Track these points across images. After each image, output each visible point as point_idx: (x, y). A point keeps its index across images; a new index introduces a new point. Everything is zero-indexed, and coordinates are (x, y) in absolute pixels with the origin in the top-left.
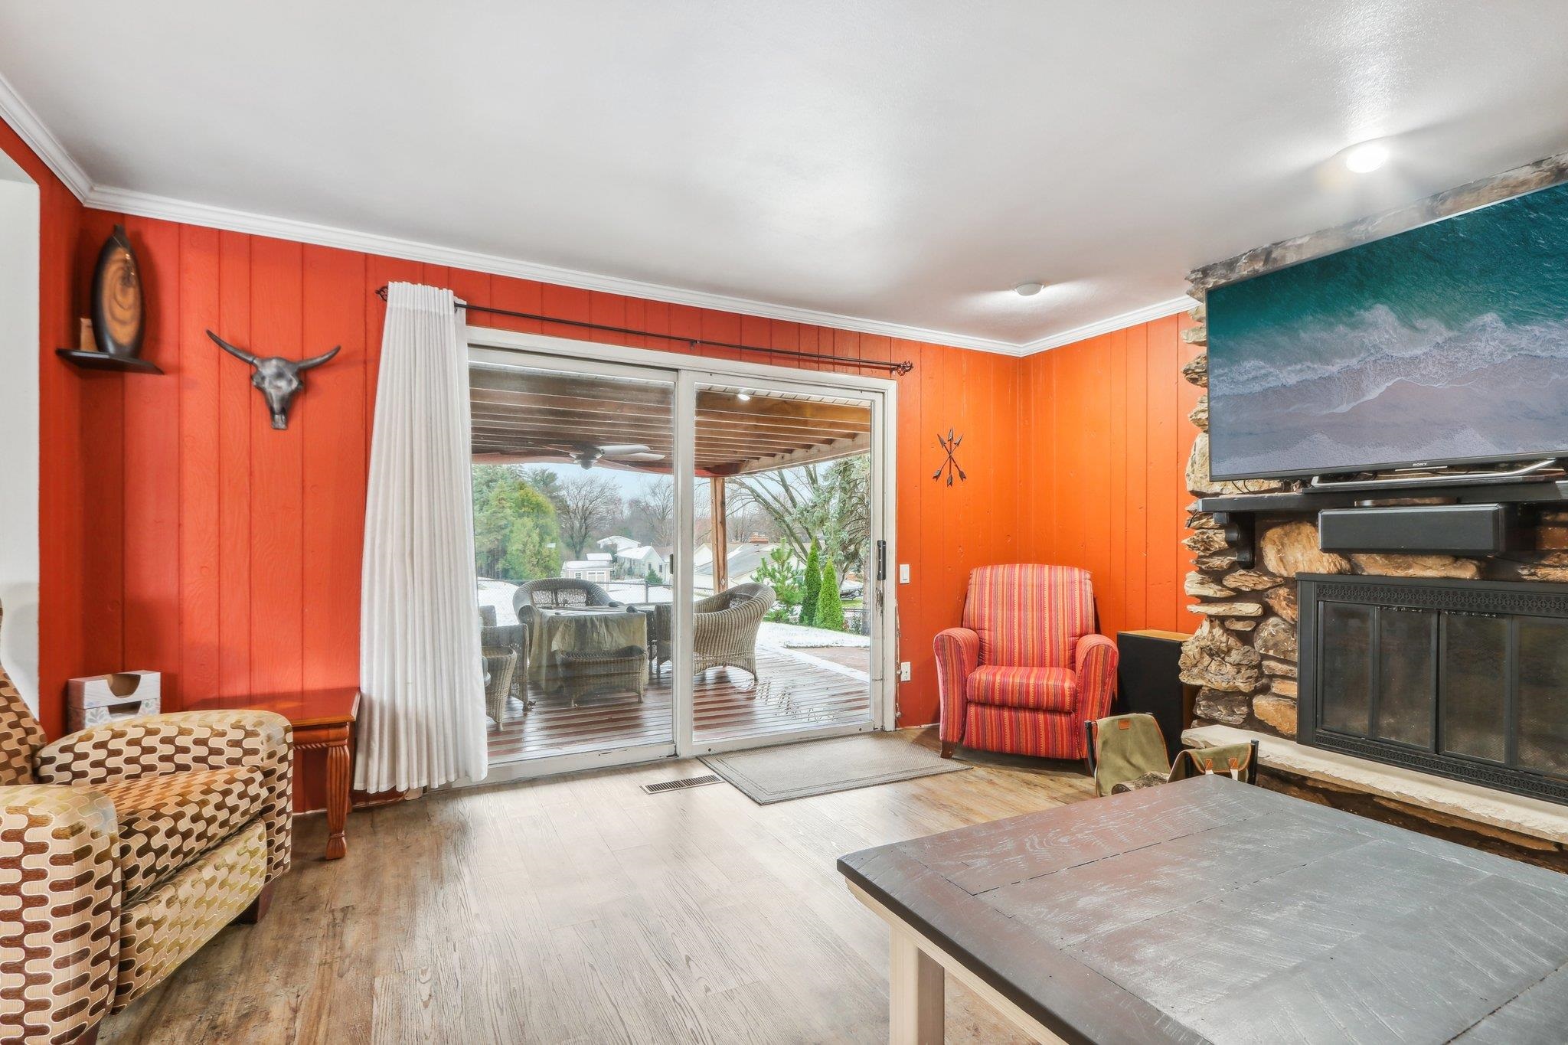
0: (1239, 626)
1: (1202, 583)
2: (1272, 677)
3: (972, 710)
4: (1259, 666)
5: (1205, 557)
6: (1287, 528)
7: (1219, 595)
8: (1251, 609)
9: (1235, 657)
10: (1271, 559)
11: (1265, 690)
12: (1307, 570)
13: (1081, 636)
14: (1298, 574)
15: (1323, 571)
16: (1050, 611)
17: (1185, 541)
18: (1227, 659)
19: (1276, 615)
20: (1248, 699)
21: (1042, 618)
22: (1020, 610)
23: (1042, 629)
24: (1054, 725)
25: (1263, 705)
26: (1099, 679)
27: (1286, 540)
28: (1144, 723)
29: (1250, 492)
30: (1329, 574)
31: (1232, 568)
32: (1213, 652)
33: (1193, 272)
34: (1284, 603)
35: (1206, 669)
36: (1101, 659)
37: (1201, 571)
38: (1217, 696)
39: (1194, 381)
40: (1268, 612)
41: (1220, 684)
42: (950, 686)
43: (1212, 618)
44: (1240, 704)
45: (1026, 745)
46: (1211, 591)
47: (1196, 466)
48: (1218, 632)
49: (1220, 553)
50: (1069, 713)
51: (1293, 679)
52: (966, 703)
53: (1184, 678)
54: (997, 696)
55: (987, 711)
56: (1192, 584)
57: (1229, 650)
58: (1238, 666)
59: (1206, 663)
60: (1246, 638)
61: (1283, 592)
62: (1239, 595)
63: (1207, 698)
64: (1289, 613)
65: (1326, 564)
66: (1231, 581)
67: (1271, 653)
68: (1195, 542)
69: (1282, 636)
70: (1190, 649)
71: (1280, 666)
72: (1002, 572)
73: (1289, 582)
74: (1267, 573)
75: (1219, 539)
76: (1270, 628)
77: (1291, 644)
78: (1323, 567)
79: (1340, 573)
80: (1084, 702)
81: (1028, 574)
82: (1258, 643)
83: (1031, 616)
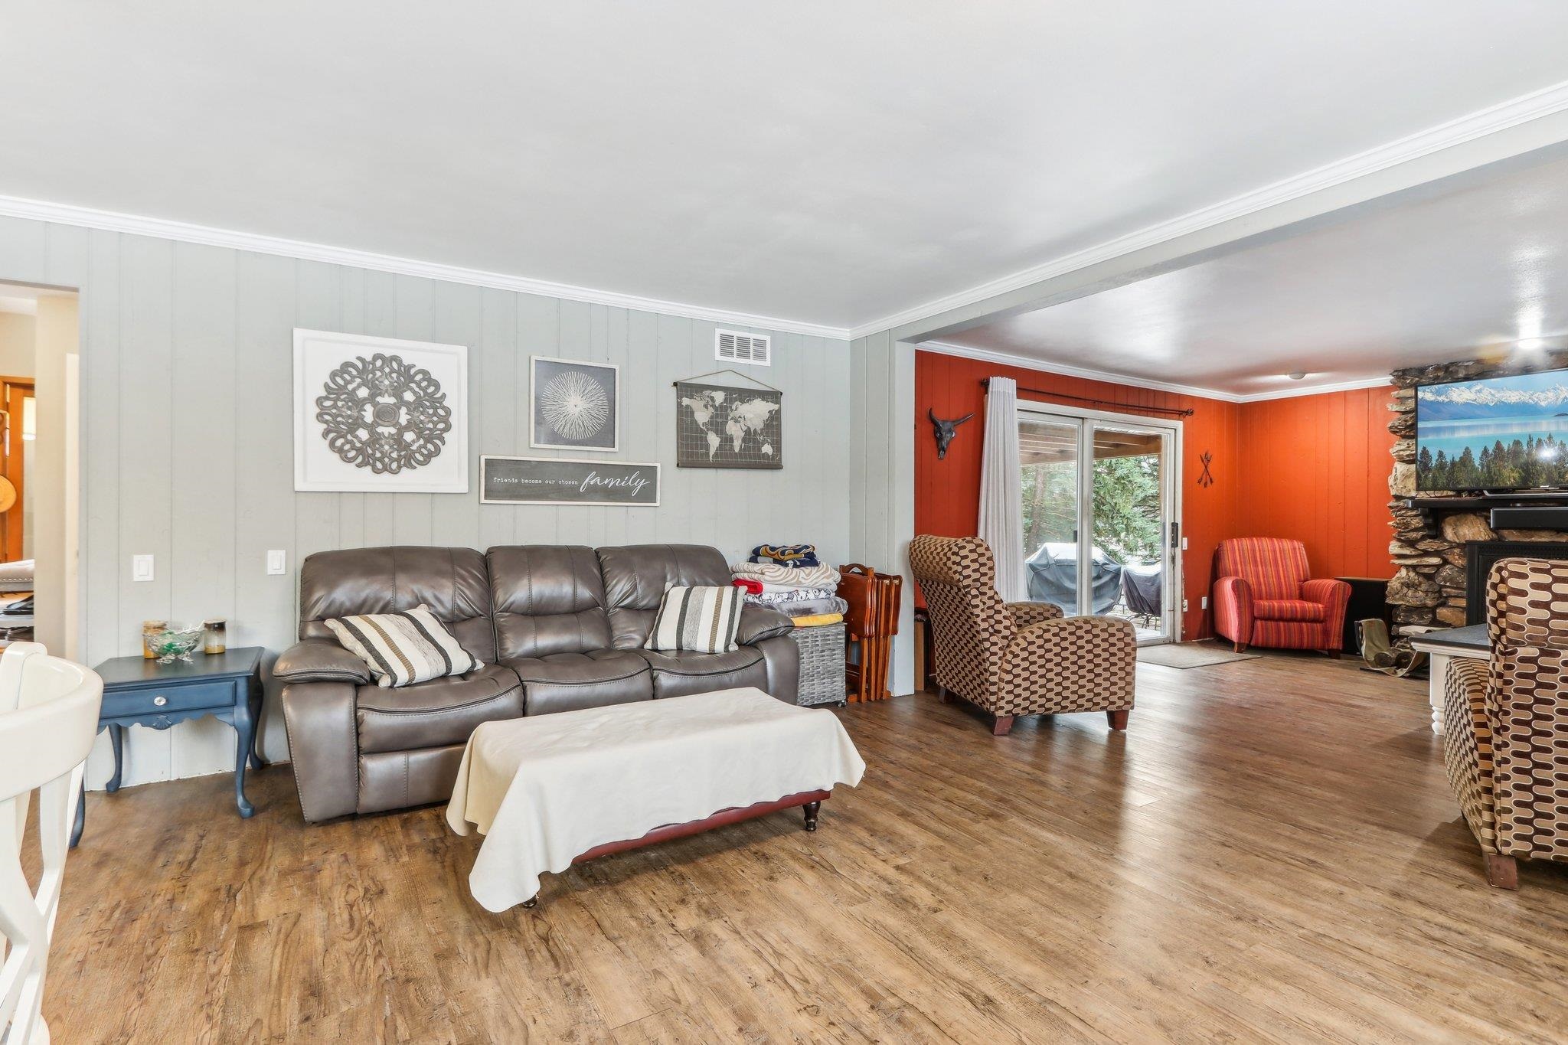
0: (1426, 570)
1: (1401, 547)
2: (1450, 596)
3: (1259, 623)
4: (1440, 592)
5: (1405, 532)
6: (1459, 516)
7: (1413, 553)
8: (1435, 561)
9: (1424, 587)
10: (1449, 533)
11: (1443, 604)
12: (1471, 539)
13: (1304, 581)
14: (1466, 541)
15: (1480, 539)
16: (1283, 566)
17: (1390, 523)
18: (1419, 589)
19: (1450, 563)
20: (1433, 610)
21: (1278, 572)
22: (1262, 566)
23: (1279, 578)
24: (1313, 630)
25: (1443, 613)
26: (1340, 602)
27: (1458, 523)
28: (1380, 624)
29: (1436, 497)
30: (1485, 541)
31: (1423, 538)
32: (1408, 585)
33: (1396, 371)
34: (1457, 557)
35: (1405, 595)
36: (1341, 592)
37: (1399, 540)
38: (1411, 610)
39: (1395, 432)
40: (1446, 562)
41: (1413, 602)
42: (1243, 610)
43: (1407, 567)
44: (1428, 613)
45: (1295, 642)
46: (1407, 551)
47: (1398, 481)
48: (1412, 574)
49: (1416, 530)
50: (1321, 622)
51: (1463, 597)
52: (1254, 619)
53: (1389, 601)
54: (1276, 614)
55: (1269, 623)
56: (1394, 548)
57: (1420, 583)
58: (1426, 592)
59: (1405, 592)
60: (1429, 577)
61: (1457, 551)
62: (1426, 553)
63: (1404, 611)
64: (1460, 562)
65: (1483, 536)
66: (1422, 546)
67: (1448, 584)
68: (1397, 524)
69: (1456, 574)
70: (1394, 584)
71: (1454, 590)
72: (1246, 543)
73: (1459, 545)
74: (1446, 541)
75: (1417, 522)
76: (1447, 571)
77: (1463, 579)
78: (1482, 537)
79: (1492, 540)
80: (1331, 616)
81: (1265, 545)
82: (1439, 580)
83: (1271, 570)
